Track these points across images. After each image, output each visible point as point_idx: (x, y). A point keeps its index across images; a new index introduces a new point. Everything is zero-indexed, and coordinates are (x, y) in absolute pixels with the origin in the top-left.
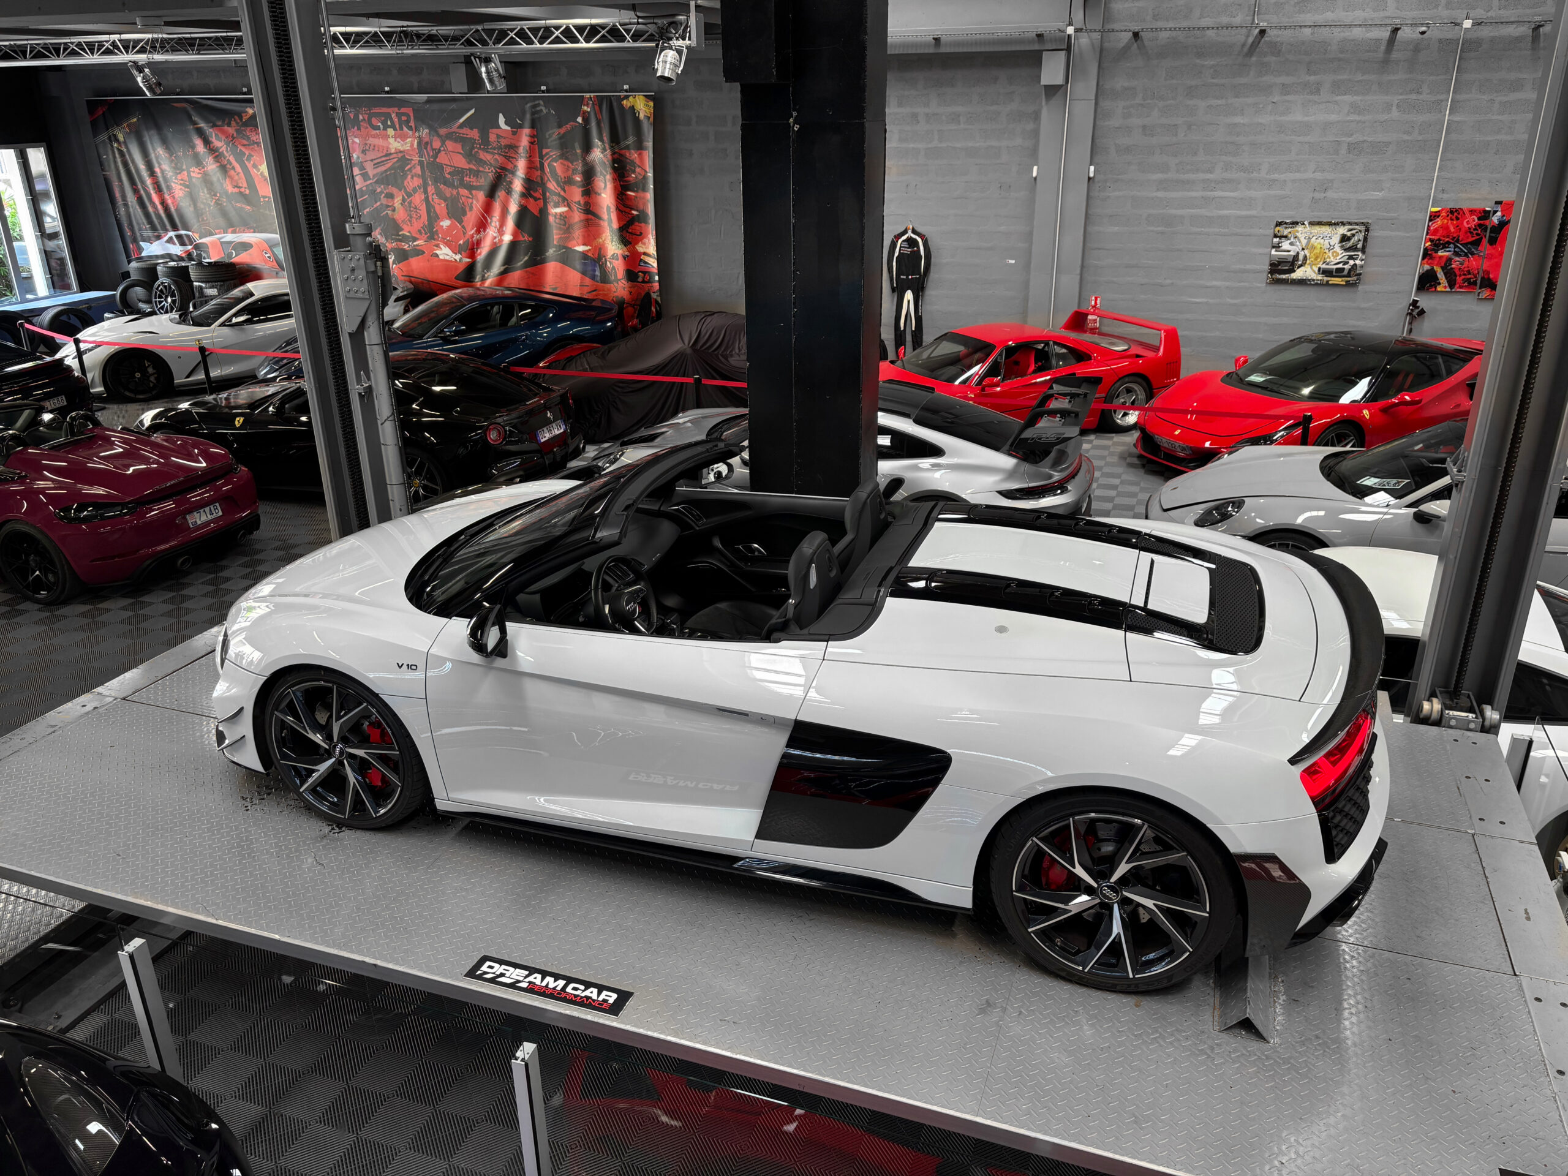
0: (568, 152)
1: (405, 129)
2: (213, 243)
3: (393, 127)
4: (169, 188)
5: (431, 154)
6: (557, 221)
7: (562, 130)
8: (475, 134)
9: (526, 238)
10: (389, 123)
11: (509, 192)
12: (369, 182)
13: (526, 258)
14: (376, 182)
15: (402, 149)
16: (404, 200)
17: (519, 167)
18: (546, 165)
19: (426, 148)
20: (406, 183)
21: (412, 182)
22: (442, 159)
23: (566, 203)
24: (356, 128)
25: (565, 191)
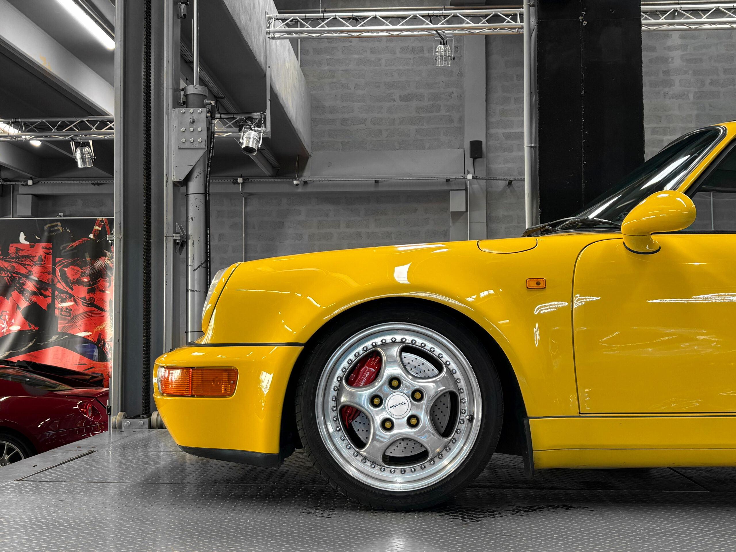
0: (78, 260)
6: (63, 313)
7: (74, 244)
9: (32, 328)
11: (21, 291)
13: (31, 344)
17: (34, 272)
18: (58, 270)
23: (72, 299)
25: (72, 290)
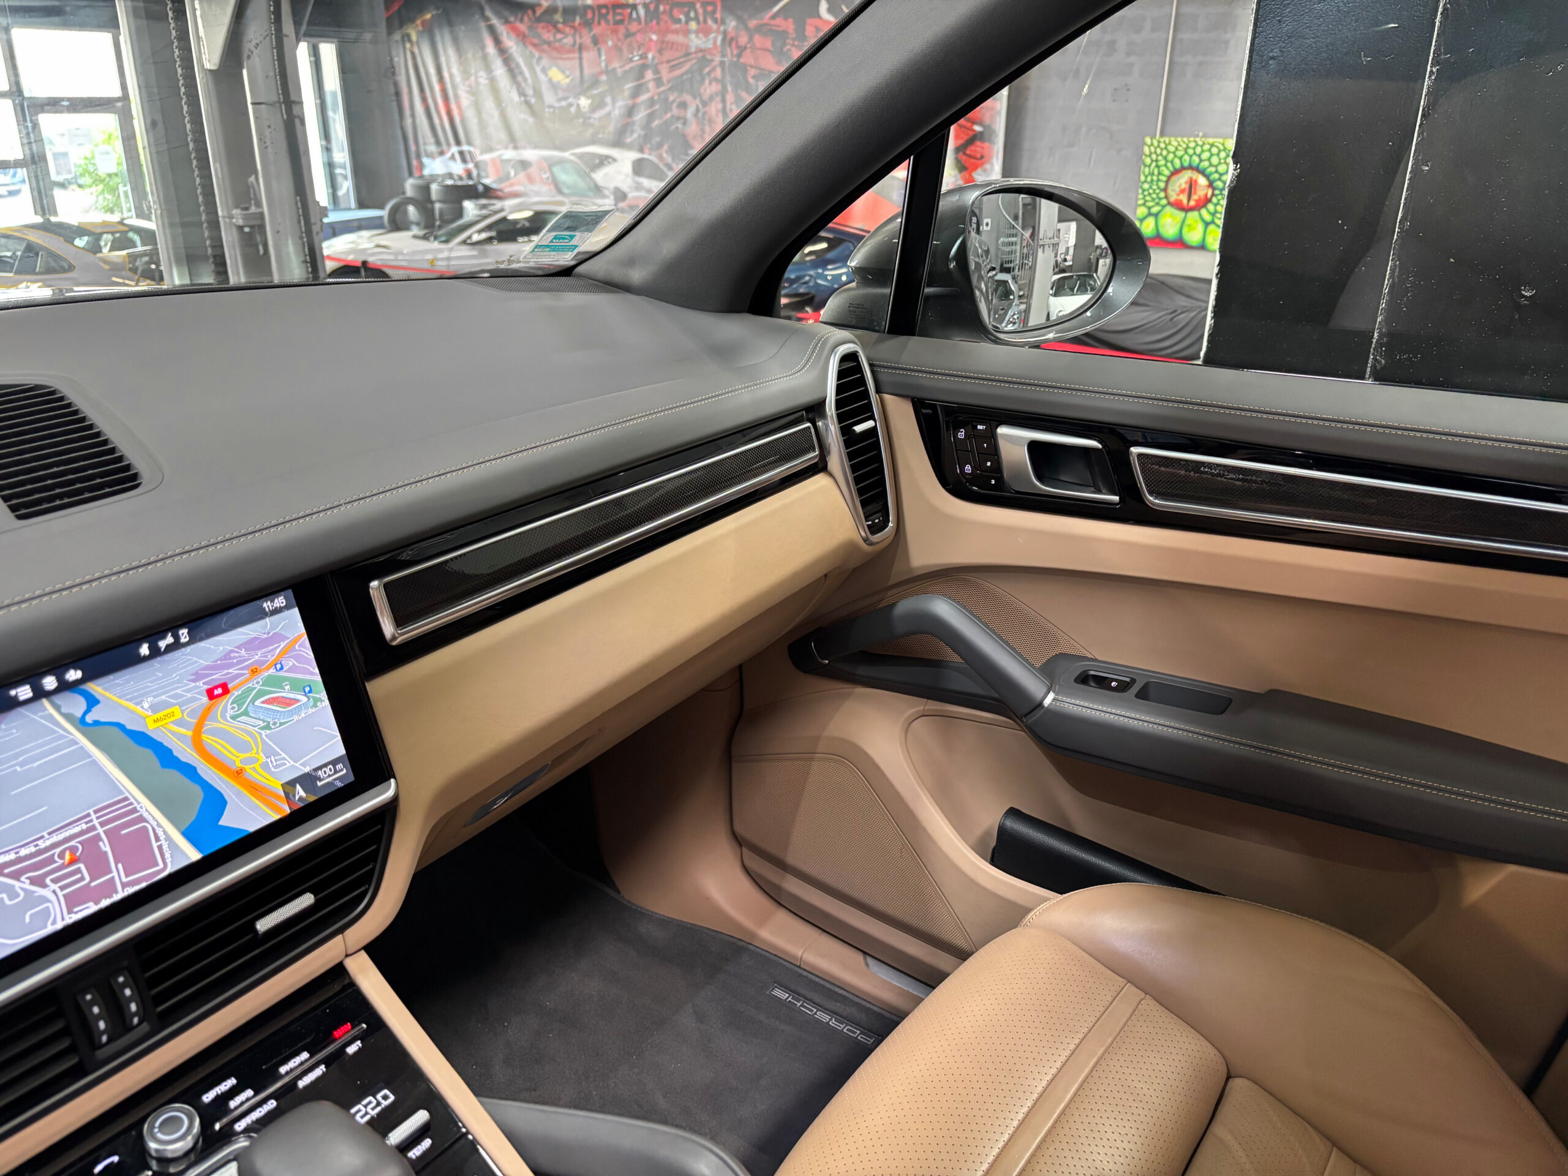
1: (710, 22)
2: (493, 160)
3: (696, 19)
4: (456, 96)
5: (735, 52)
8: (789, 26)
10: (692, 14)
12: (662, 89)
14: (671, 89)
15: (702, 46)
16: (698, 110)
19: (730, 45)
20: (702, 90)
21: (709, 89)
22: (747, 58)
24: (654, 22)
